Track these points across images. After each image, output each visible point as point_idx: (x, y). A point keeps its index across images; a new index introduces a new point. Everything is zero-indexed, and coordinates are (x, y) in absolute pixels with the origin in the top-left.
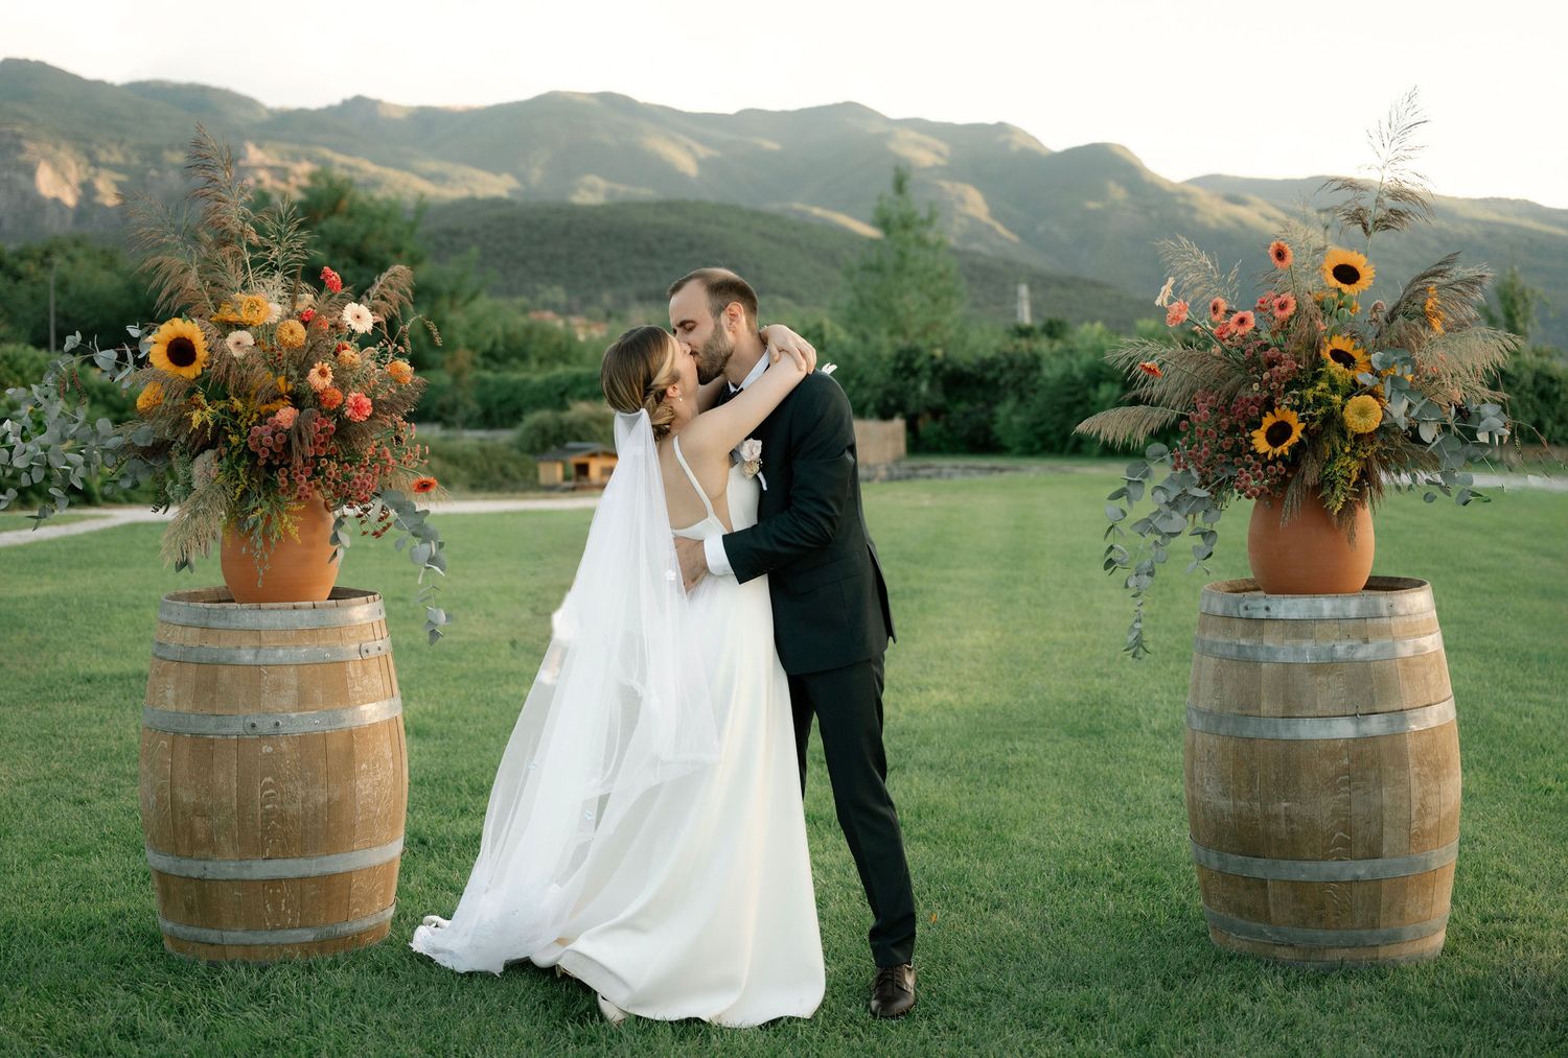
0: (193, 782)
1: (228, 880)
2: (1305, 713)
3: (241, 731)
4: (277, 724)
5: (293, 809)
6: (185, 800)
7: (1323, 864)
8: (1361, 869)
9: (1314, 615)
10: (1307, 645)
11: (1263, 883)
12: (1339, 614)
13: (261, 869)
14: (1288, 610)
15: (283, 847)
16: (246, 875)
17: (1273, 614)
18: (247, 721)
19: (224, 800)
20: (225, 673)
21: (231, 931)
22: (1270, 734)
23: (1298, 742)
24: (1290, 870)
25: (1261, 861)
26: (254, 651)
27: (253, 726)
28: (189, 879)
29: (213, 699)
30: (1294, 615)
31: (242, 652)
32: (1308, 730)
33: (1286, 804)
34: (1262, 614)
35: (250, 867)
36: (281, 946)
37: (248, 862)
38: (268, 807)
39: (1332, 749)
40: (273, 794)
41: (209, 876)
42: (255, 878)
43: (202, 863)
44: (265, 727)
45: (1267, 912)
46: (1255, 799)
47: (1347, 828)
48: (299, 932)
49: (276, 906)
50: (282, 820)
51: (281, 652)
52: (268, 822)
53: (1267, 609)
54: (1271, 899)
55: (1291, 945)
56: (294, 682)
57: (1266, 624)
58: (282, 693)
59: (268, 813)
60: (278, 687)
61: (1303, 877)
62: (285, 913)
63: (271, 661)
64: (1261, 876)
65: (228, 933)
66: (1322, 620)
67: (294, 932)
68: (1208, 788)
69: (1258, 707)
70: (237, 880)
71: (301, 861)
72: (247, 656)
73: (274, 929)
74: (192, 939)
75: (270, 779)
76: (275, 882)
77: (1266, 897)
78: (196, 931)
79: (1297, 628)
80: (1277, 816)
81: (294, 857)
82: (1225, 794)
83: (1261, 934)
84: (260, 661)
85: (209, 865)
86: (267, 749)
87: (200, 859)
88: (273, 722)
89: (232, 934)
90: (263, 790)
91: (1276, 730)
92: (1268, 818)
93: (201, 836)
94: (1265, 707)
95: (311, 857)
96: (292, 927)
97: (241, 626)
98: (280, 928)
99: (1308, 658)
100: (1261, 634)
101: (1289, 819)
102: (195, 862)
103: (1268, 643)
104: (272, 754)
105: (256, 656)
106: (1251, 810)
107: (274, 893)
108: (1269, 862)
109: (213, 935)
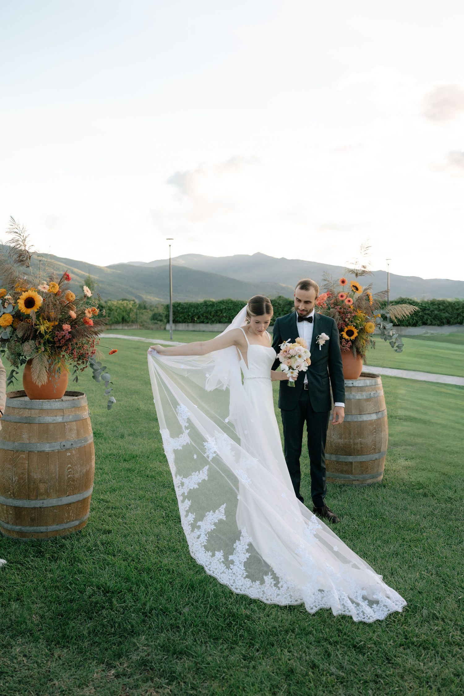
0: (40, 470)
1: (53, 506)
2: (365, 413)
3: (59, 448)
4: (72, 444)
5: (77, 476)
6: (35, 477)
7: (369, 456)
8: (376, 456)
9: (366, 385)
10: (364, 393)
11: (351, 463)
12: (371, 384)
13: (66, 500)
14: (358, 384)
15: (73, 490)
16: (60, 503)
17: (354, 385)
18: (62, 444)
19: (53, 475)
20: (51, 427)
21: (51, 526)
22: (356, 420)
23: (363, 421)
24: (360, 458)
25: (352, 457)
26: (62, 417)
27: (64, 446)
28: (35, 508)
29: (47, 437)
30: (360, 385)
31: (58, 418)
32: (366, 418)
33: (360, 440)
34: (351, 385)
35: (61, 500)
36: (68, 529)
37: (61, 498)
38: (69, 476)
39: (371, 423)
40: (71, 471)
41: (45, 506)
42: (63, 504)
43: (41, 501)
44: (68, 445)
45: (352, 471)
46: (351, 439)
47: (375, 445)
48: (74, 522)
49: (69, 513)
50: (73, 481)
51: (71, 417)
52: (69, 481)
53: (353, 384)
54: (353, 468)
55: (358, 480)
56: (75, 428)
57: (352, 388)
58: (72, 432)
59: (69, 478)
60: (71, 430)
61: (364, 460)
62: (71, 516)
63: (68, 420)
64: (351, 461)
65: (50, 527)
66: (367, 386)
67: (73, 523)
68: (333, 437)
69: (351, 412)
70: (56, 506)
71: (78, 495)
72: (59, 419)
73: (67, 522)
74: (33, 531)
75: (70, 466)
76: (69, 505)
77: (352, 467)
78: (35, 528)
79: (360, 389)
80: (357, 443)
81: (76, 494)
82: (341, 438)
83: (349, 478)
84: (65, 421)
85: (45, 501)
86: (69, 454)
87: (41, 500)
88: (70, 443)
89: (52, 527)
90: (68, 470)
91: (357, 418)
92: (355, 444)
93: (42, 491)
94: (353, 412)
95: (80, 494)
96: (73, 521)
97: (57, 408)
98: (69, 522)
99: (365, 397)
100: (351, 391)
101: (361, 444)
102: (38, 501)
103: (353, 393)
104: (70, 456)
105: (63, 419)
106: (350, 442)
107: (69, 509)
108: (354, 456)
109: (43, 529)
